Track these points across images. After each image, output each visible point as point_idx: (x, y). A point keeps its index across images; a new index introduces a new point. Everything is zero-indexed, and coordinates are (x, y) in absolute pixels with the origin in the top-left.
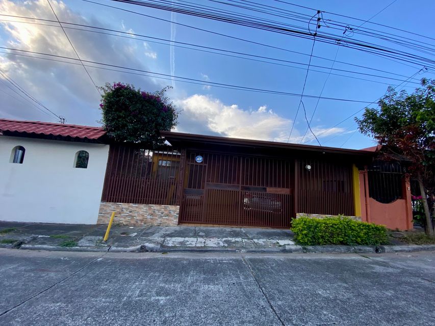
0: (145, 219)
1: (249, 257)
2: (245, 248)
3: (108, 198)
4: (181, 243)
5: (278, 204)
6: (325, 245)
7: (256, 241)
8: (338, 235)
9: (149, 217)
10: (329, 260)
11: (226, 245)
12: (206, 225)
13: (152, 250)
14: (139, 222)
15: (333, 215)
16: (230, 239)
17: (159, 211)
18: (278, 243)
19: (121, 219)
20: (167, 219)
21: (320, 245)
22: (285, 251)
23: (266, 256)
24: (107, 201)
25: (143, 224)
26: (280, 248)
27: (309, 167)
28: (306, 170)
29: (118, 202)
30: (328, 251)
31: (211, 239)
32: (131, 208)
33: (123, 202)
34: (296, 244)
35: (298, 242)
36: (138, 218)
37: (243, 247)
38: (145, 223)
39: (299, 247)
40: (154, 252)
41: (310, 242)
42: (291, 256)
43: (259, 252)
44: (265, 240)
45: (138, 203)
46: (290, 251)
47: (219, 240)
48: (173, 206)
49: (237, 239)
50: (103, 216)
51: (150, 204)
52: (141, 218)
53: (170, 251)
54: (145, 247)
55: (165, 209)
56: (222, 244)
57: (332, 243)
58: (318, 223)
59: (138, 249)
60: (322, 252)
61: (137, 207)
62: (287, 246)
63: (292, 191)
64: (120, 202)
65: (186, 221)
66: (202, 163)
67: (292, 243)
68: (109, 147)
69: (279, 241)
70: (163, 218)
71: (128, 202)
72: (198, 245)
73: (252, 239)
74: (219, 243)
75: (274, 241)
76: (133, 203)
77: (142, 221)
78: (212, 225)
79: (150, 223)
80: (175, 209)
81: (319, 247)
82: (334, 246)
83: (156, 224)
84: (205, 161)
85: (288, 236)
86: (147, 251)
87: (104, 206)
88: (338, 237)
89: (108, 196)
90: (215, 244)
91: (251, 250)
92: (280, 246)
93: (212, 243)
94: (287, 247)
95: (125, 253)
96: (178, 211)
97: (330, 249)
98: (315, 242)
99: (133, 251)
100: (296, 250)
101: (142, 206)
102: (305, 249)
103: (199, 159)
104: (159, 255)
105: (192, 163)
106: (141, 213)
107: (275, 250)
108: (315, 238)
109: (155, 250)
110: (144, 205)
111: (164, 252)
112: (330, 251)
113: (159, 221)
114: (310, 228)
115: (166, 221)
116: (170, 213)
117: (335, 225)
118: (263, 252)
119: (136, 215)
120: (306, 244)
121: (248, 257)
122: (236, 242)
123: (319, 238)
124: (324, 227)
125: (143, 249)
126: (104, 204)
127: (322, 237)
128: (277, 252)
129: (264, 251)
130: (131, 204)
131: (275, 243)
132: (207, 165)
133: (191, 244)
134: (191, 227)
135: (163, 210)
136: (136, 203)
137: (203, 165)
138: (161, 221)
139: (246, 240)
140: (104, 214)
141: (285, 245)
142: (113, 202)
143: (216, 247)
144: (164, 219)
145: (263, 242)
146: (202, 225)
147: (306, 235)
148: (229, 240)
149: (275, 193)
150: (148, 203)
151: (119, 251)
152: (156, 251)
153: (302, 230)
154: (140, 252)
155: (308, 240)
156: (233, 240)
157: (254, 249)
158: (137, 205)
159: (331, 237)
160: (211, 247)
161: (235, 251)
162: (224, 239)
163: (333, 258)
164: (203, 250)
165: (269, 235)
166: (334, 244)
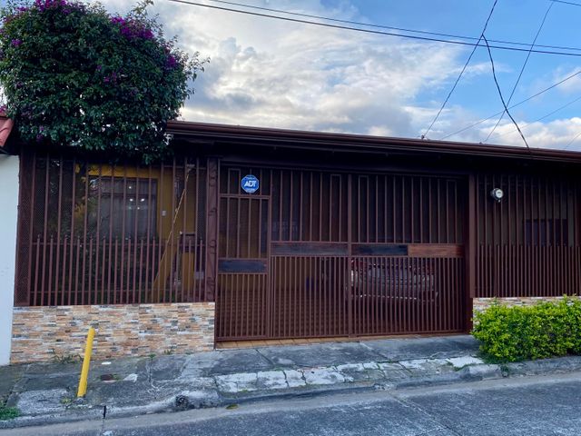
0: (134, 341)
1: (407, 396)
2: (390, 380)
3: (32, 295)
4: (254, 384)
5: (429, 280)
6: (540, 358)
7: (406, 364)
8: (565, 336)
9: (143, 335)
10: (554, 386)
11: (351, 379)
12: (277, 342)
13: (202, 405)
14: (120, 350)
15: (546, 296)
16: (352, 366)
17: (165, 318)
18: (450, 364)
19: (73, 346)
20: (188, 337)
21: (531, 359)
22: (468, 378)
23: (438, 391)
24: (31, 304)
25: (129, 352)
26: (459, 372)
27: (499, 194)
28: (492, 199)
29: (59, 304)
30: (547, 370)
31: (312, 370)
32: (95, 317)
33: (72, 304)
34: (486, 363)
35: (489, 358)
36: (116, 339)
37: (385, 379)
38: (135, 351)
39: (494, 367)
40: (206, 407)
41: (514, 356)
42: (485, 385)
43: (419, 384)
44: (423, 361)
45: (112, 303)
46: (479, 377)
47: (331, 369)
48: (200, 304)
49: (368, 365)
50: (24, 343)
51: (143, 302)
52: (124, 338)
53: (241, 402)
54: (185, 398)
55: (182, 312)
56: (340, 378)
57: (554, 354)
58: (528, 316)
59: (171, 406)
60: (536, 373)
61: (111, 314)
62: (471, 368)
63: (463, 250)
64: (66, 304)
65: (231, 337)
66: (257, 192)
67: (478, 361)
68: (18, 162)
69: (452, 360)
70: (177, 336)
71: (86, 303)
72: (293, 384)
73: (397, 362)
74: (334, 377)
75: (443, 362)
76: (99, 303)
77: (126, 345)
78: (291, 341)
79: (148, 350)
80: (204, 312)
81: (530, 364)
82: (556, 359)
83: (162, 351)
84: (263, 188)
85: (464, 348)
86: (192, 407)
87: (25, 316)
88: (565, 341)
89: (32, 289)
90: (327, 378)
91: (403, 382)
92: (457, 369)
93: (319, 377)
94: (472, 370)
95: (144, 416)
96: (213, 314)
97: (552, 366)
98: (523, 353)
99: (160, 411)
100: (490, 374)
101: (124, 309)
102: (507, 370)
103: (250, 184)
104: (223, 413)
105: (234, 196)
106: (122, 326)
107: (451, 378)
108: (523, 347)
109: (208, 404)
110: (127, 306)
111: (231, 405)
112: (550, 369)
113: (168, 342)
114: (514, 327)
115: (184, 341)
116: (193, 320)
117: (560, 317)
118: (428, 384)
119: (110, 331)
120: (505, 359)
121: (404, 395)
122: (367, 371)
123: (530, 347)
124: (540, 323)
125: (182, 404)
126: (24, 310)
127: (536, 344)
128: (455, 381)
129: (430, 382)
130: (93, 306)
131: (444, 365)
132: (270, 198)
133: (276, 384)
134: (247, 348)
135: (175, 315)
136: (105, 303)
137: (261, 197)
138: (173, 342)
139: (385, 365)
140: (25, 336)
141: (466, 366)
142: (45, 304)
143: (332, 385)
144: (180, 336)
145: (421, 364)
146: (269, 343)
147: (506, 342)
148: (351, 369)
149: (426, 256)
150: (137, 302)
151: (129, 415)
152: (212, 405)
153: (499, 334)
154: (177, 411)
155: (510, 352)
156: (360, 367)
157: (409, 381)
158: (109, 309)
159: (552, 342)
160: (322, 385)
161: (373, 389)
162: (340, 367)
163: (559, 380)
164: (309, 393)
165: (427, 351)
166: (556, 355)
